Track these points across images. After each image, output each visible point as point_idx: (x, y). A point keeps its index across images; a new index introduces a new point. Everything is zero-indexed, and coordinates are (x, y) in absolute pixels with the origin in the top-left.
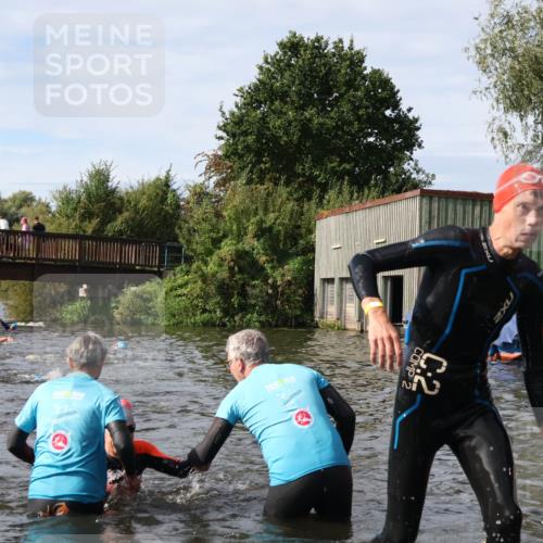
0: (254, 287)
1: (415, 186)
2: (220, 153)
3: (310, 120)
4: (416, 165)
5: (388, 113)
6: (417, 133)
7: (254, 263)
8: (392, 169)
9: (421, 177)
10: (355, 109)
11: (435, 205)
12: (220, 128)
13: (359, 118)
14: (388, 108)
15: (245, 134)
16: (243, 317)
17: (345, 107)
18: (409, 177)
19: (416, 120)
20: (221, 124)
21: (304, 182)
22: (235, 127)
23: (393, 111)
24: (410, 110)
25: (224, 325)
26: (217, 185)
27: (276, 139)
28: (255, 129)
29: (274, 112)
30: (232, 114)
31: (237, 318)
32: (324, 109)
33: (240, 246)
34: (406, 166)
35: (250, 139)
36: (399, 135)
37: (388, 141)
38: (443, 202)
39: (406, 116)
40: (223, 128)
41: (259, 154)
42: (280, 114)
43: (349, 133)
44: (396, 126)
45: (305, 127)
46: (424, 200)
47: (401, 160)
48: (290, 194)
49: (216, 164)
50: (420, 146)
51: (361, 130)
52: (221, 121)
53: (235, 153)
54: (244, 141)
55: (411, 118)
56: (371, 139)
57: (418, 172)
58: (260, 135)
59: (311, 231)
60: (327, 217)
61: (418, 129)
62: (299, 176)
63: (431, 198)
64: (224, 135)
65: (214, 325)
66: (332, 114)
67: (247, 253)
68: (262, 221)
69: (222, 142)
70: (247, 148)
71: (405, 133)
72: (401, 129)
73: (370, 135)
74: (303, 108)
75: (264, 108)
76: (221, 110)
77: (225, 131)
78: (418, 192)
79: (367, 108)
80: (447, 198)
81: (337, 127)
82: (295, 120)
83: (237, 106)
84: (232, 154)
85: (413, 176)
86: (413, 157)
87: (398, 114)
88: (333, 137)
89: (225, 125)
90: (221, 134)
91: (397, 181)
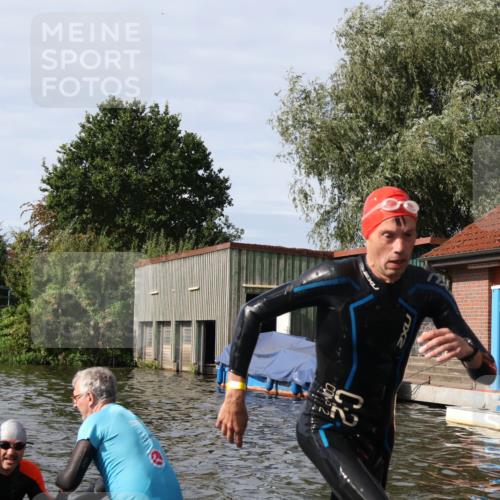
1: (226, 239)
2: (44, 203)
3: (129, 176)
4: (227, 220)
5: (201, 172)
6: (228, 191)
8: (204, 224)
9: (231, 231)
10: (171, 168)
11: (244, 257)
12: (44, 181)
13: (174, 177)
14: (200, 168)
15: (68, 186)
16: (66, 356)
17: (162, 167)
18: (220, 232)
19: (226, 180)
20: (45, 178)
21: (123, 233)
22: (58, 181)
23: (205, 171)
24: (220, 171)
25: (48, 363)
26: (42, 233)
27: (97, 193)
28: (77, 181)
29: (95, 168)
30: (55, 169)
31: (60, 357)
32: (142, 167)
34: (217, 221)
35: (73, 191)
36: (212, 193)
37: (201, 198)
38: (251, 254)
39: (217, 176)
40: (48, 181)
41: (81, 206)
42: (101, 169)
43: (165, 190)
44: (208, 185)
45: (125, 182)
46: (235, 253)
47: (213, 216)
48: (111, 243)
49: (40, 213)
50: (230, 203)
51: (176, 187)
52: (45, 175)
53: (58, 204)
54: (67, 193)
55: (222, 178)
56: (186, 196)
57: (228, 227)
58: (82, 188)
60: (145, 265)
61: (228, 188)
62: (118, 227)
63: (240, 251)
64: (48, 187)
65: (38, 363)
66: (149, 171)
69: (47, 193)
70: (70, 200)
71: (216, 191)
72: (213, 187)
73: (185, 192)
74: (123, 165)
75: (86, 164)
76: (44, 165)
77: (48, 184)
78: (228, 245)
79: (182, 168)
80: (254, 251)
81: (154, 184)
82: (116, 175)
83: (60, 161)
84: (56, 205)
85: (224, 230)
86: (224, 213)
87: (210, 174)
88: (150, 193)
89: (48, 179)
90: (45, 186)
91: (210, 234)
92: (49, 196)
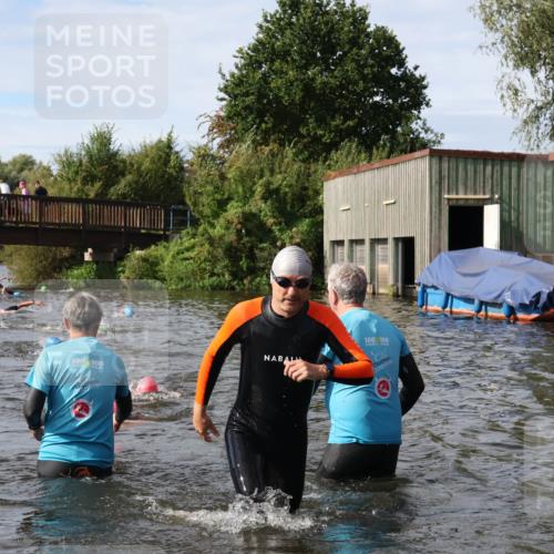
0: (262, 249)
1: (424, 145)
2: (222, 114)
3: (313, 79)
4: (424, 124)
5: (394, 71)
6: (425, 91)
7: (262, 225)
8: (399, 129)
9: (430, 136)
10: (360, 67)
11: (445, 165)
12: (221, 90)
13: (364, 77)
14: (394, 66)
15: (247, 94)
16: (252, 280)
17: (350, 66)
18: (417, 137)
19: (423, 79)
20: (222, 86)
21: (309, 143)
22: (235, 88)
23: (399, 69)
24: (416, 68)
25: (233, 288)
26: (221, 146)
27: (278, 99)
28: (255, 89)
29: (275, 72)
30: (233, 75)
31: (245, 281)
32: (328, 68)
33: (247, 208)
34: (414, 126)
35: (251, 99)
36: (406, 93)
37: (395, 100)
38: (453, 162)
39: (412, 75)
40: (225, 89)
41: (261, 115)
42: (280, 73)
43: (354, 93)
44: (403, 85)
45: (308, 87)
46: (435, 161)
47: (409, 119)
48: (296, 155)
49: (219, 125)
50: (427, 104)
51: (365, 89)
52: (222, 83)
53: (238, 114)
55: (417, 76)
56: (377, 99)
57: (426, 132)
58: (261, 96)
59: (318, 193)
60: (335, 177)
61: (425, 87)
62: (304, 137)
63: (440, 159)
64: (226, 97)
65: (222, 288)
66: (336, 73)
67: (254, 215)
68: (269, 183)
69: (224, 103)
70: (246, 108)
71: (412, 91)
72: (408, 87)
73: (377, 94)
74: (306, 67)
75: (265, 68)
76: (220, 72)
77: (226, 92)
78: (427, 151)
79: (372, 66)
80: (457, 158)
81: (341, 86)
82: (297, 80)
83: (237, 67)
84: (235, 115)
85: (421, 136)
86: (421, 116)
87: (405, 72)
88: (338, 97)
89: (226, 87)
90: (222, 95)
91: (405, 141)
92: (227, 105)
